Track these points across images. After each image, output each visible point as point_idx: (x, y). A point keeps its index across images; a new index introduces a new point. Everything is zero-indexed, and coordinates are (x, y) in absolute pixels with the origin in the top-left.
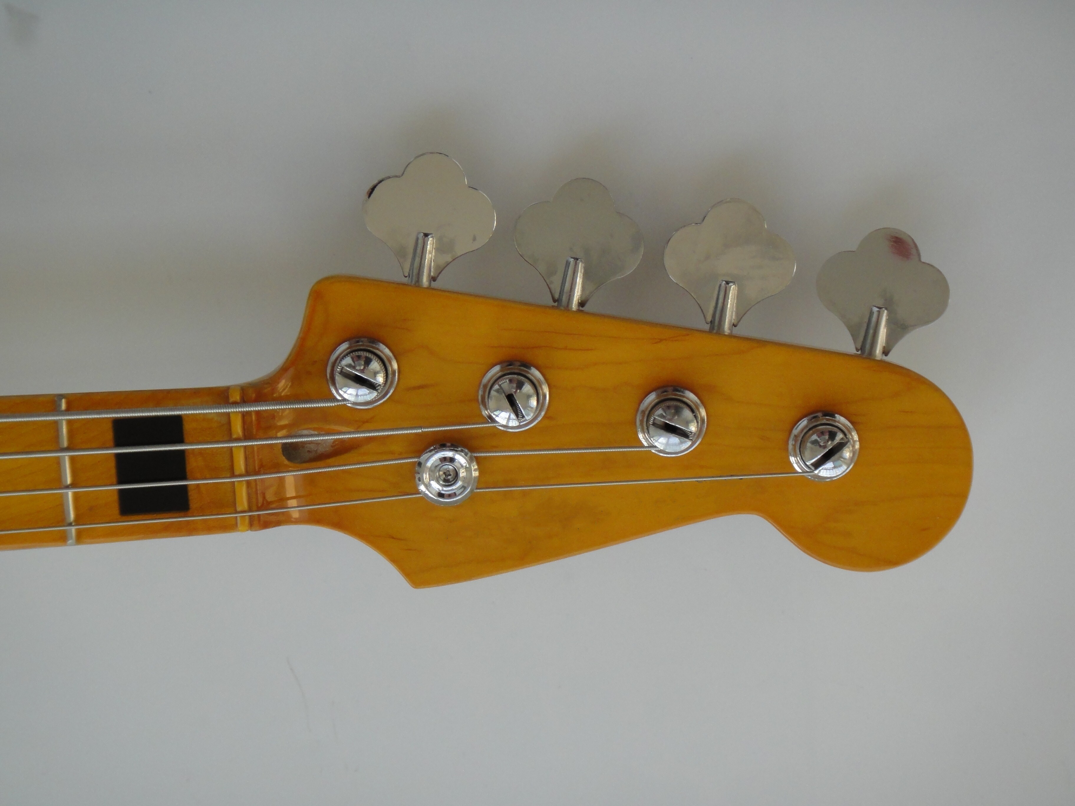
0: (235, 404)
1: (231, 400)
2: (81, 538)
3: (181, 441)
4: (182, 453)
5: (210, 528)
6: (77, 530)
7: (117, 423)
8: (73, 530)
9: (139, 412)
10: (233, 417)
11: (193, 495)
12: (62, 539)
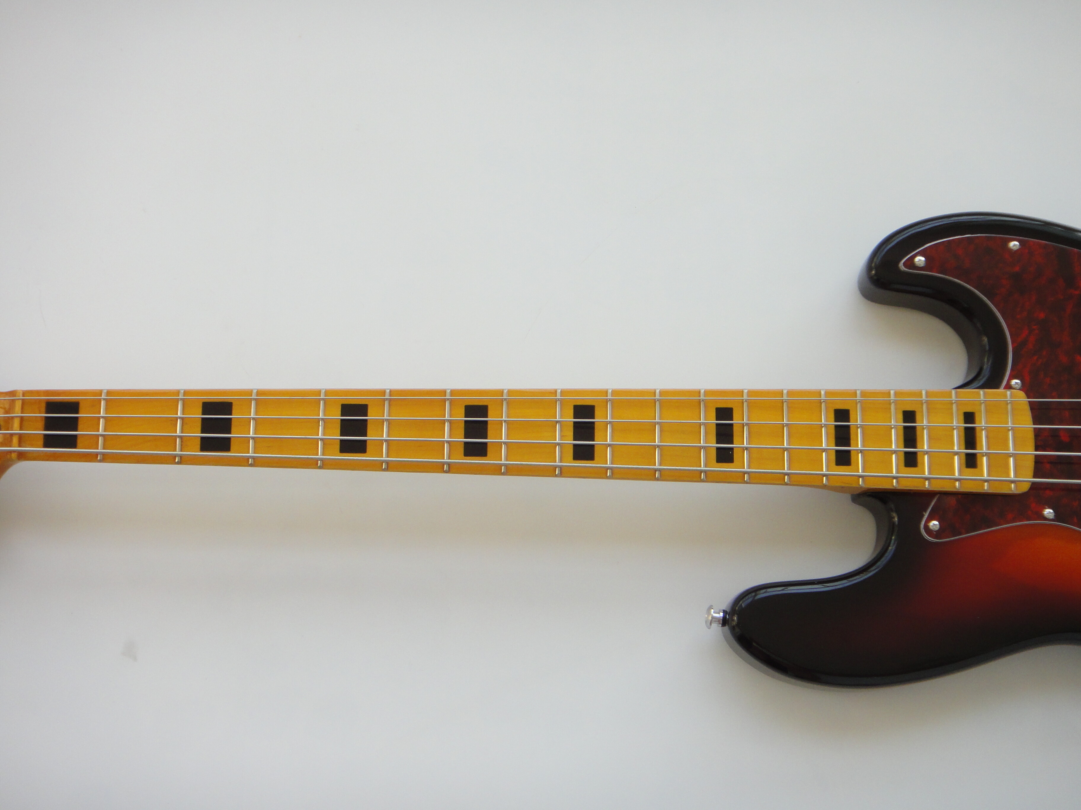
0: (14, 451)
1: (16, 453)
2: (100, 393)
3: (46, 436)
4: (46, 429)
5: (38, 393)
6: (101, 397)
7: (75, 446)
8: (103, 397)
9: (67, 451)
10: (17, 445)
11: (43, 409)
12: (109, 393)
